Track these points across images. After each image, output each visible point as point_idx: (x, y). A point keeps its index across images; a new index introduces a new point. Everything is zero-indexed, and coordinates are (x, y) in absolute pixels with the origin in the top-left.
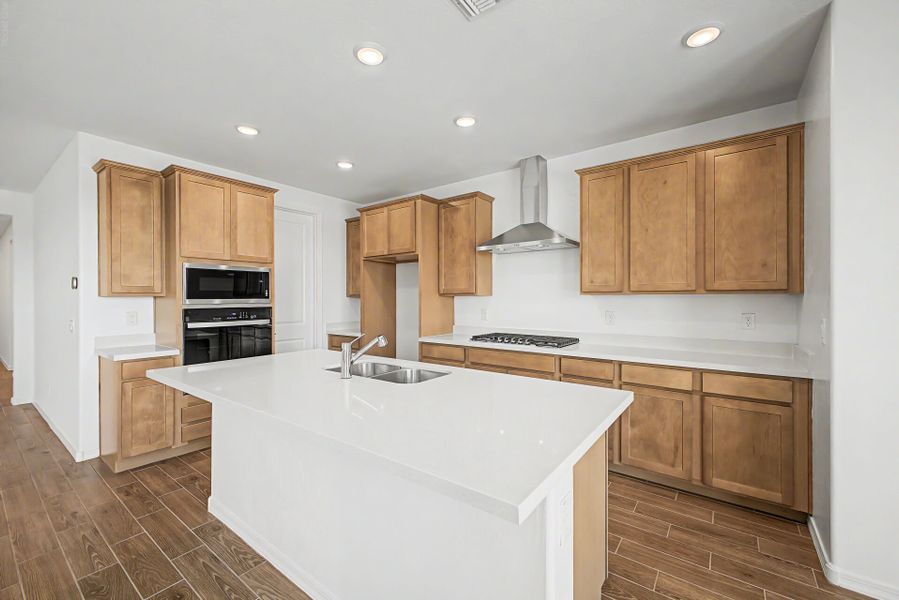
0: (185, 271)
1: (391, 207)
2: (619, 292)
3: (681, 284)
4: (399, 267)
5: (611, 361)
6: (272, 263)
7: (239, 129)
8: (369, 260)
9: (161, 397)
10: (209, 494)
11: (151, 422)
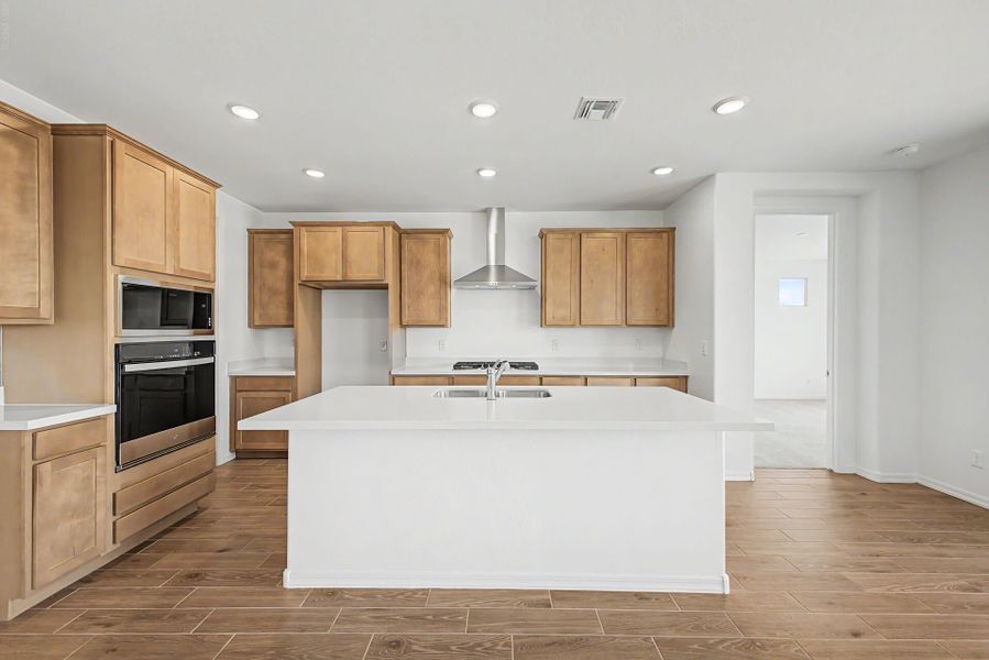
0: (120, 287)
1: (348, 228)
2: (573, 326)
3: (610, 320)
4: (326, 294)
5: (578, 377)
6: (214, 282)
7: (234, 109)
8: (303, 284)
9: (88, 478)
10: (285, 565)
11: (75, 522)
